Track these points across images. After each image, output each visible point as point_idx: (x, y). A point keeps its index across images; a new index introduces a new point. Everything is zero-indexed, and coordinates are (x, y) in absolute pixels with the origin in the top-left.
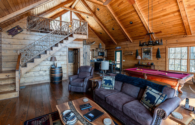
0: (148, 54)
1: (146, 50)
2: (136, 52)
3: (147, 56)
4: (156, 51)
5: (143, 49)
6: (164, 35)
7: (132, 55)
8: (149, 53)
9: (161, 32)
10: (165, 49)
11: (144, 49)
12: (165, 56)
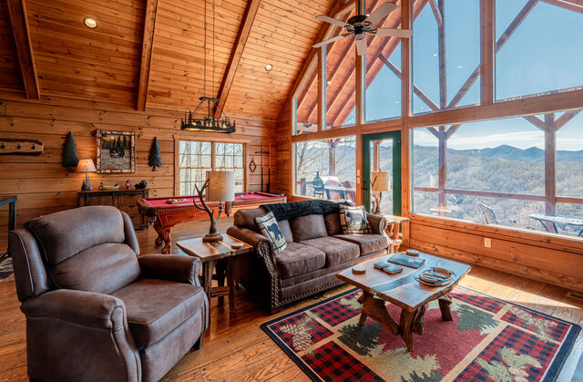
0: (122, 155)
1: (113, 138)
2: (64, 145)
3: (118, 161)
4: (147, 147)
5: (99, 135)
6: (170, 104)
7: (38, 154)
8: (126, 152)
9: (169, 95)
10: (172, 143)
11: (104, 135)
12: (172, 160)
